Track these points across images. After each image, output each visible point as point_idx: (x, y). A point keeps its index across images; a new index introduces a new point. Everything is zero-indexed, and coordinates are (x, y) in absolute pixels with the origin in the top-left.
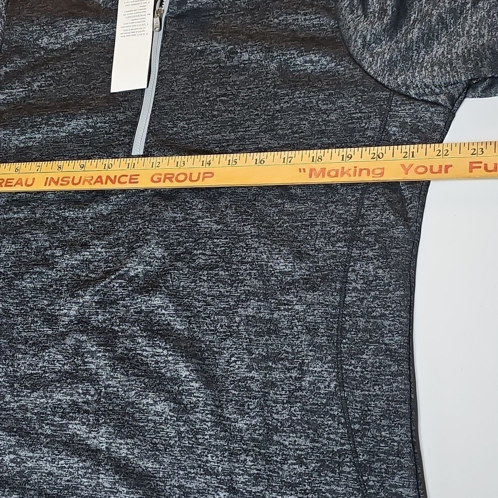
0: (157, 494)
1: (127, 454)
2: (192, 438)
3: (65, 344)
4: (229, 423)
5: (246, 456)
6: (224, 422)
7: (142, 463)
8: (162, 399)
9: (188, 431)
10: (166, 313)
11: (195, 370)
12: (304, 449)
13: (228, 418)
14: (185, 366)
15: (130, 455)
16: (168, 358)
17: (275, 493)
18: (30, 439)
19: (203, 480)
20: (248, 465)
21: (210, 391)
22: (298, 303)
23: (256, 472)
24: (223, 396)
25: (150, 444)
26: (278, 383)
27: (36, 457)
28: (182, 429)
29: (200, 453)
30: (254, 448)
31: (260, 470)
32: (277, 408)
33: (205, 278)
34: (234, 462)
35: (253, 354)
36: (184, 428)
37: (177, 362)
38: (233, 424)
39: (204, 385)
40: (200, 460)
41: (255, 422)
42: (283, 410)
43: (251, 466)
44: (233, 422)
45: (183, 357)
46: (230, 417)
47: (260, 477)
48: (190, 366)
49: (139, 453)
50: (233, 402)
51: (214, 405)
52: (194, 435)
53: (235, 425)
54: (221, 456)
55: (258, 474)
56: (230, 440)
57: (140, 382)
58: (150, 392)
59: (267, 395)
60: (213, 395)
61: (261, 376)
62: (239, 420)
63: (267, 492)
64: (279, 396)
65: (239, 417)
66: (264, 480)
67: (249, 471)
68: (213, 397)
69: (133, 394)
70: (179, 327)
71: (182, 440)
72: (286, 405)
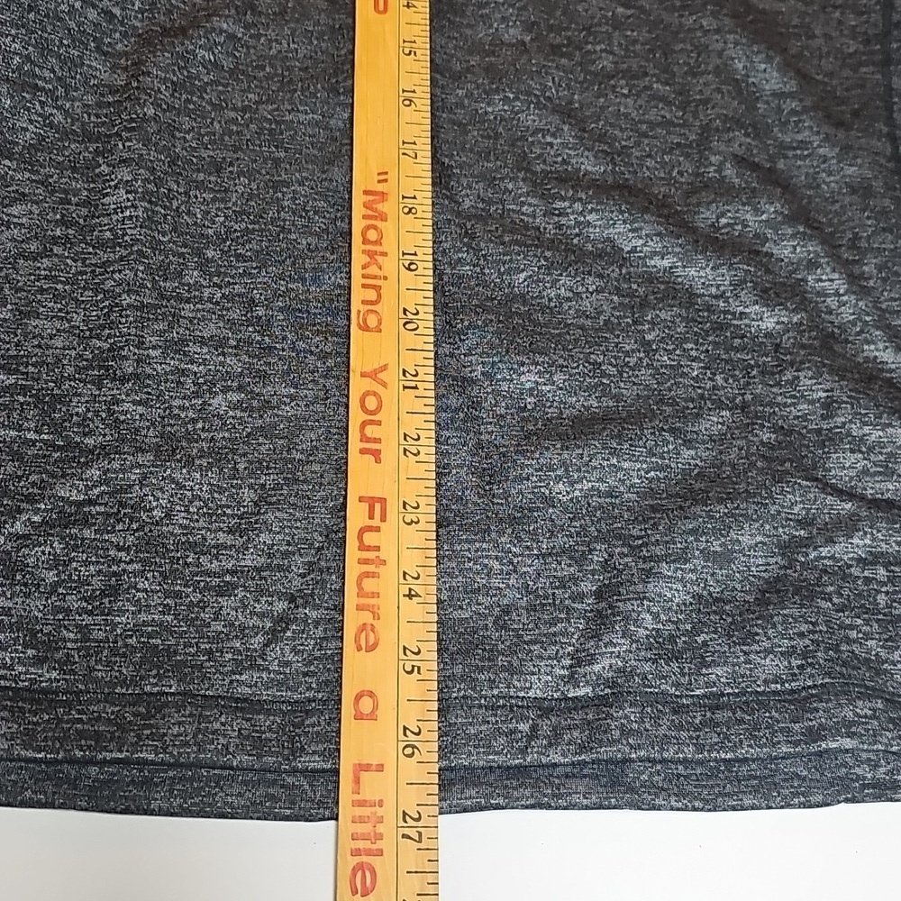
0: (631, 445)
1: (536, 382)
2: (674, 350)
3: (331, 180)
4: (747, 321)
5: (797, 371)
6: (735, 322)
7: (574, 399)
8: (591, 290)
9: (663, 338)
10: (555, 142)
11: (655, 235)
12: (894, 370)
13: (741, 313)
14: (630, 231)
15: (545, 384)
16: (585, 217)
17: (868, 425)
18: (280, 359)
19: (715, 419)
20: (803, 386)
21: (696, 271)
22: (822, 144)
23: (825, 395)
24: (723, 276)
25: (587, 365)
26: (822, 261)
27: (306, 397)
28: (649, 337)
29: (697, 376)
30: (809, 357)
31: (832, 390)
32: (826, 304)
33: (626, 91)
34: (771, 386)
35: (763, 213)
36: (653, 334)
37: (611, 222)
38: (753, 323)
39: (680, 259)
40: (699, 388)
41: (798, 319)
42: (839, 307)
43: (812, 385)
44: (753, 320)
45: (622, 212)
46: (747, 310)
47: (836, 402)
48: (641, 229)
49: (565, 381)
50: (749, 284)
51: (709, 296)
52: (677, 345)
53: (758, 326)
54: (744, 377)
55: (828, 397)
56: (754, 351)
57: (535, 256)
58: (561, 275)
59: (802, 283)
60: (701, 277)
61: (785, 252)
62: (766, 315)
63: (853, 426)
64: (827, 284)
65: (765, 309)
66: (844, 405)
67: (809, 395)
68: (702, 281)
69: (521, 281)
70: (589, 168)
71: (654, 355)
72: (845, 298)
